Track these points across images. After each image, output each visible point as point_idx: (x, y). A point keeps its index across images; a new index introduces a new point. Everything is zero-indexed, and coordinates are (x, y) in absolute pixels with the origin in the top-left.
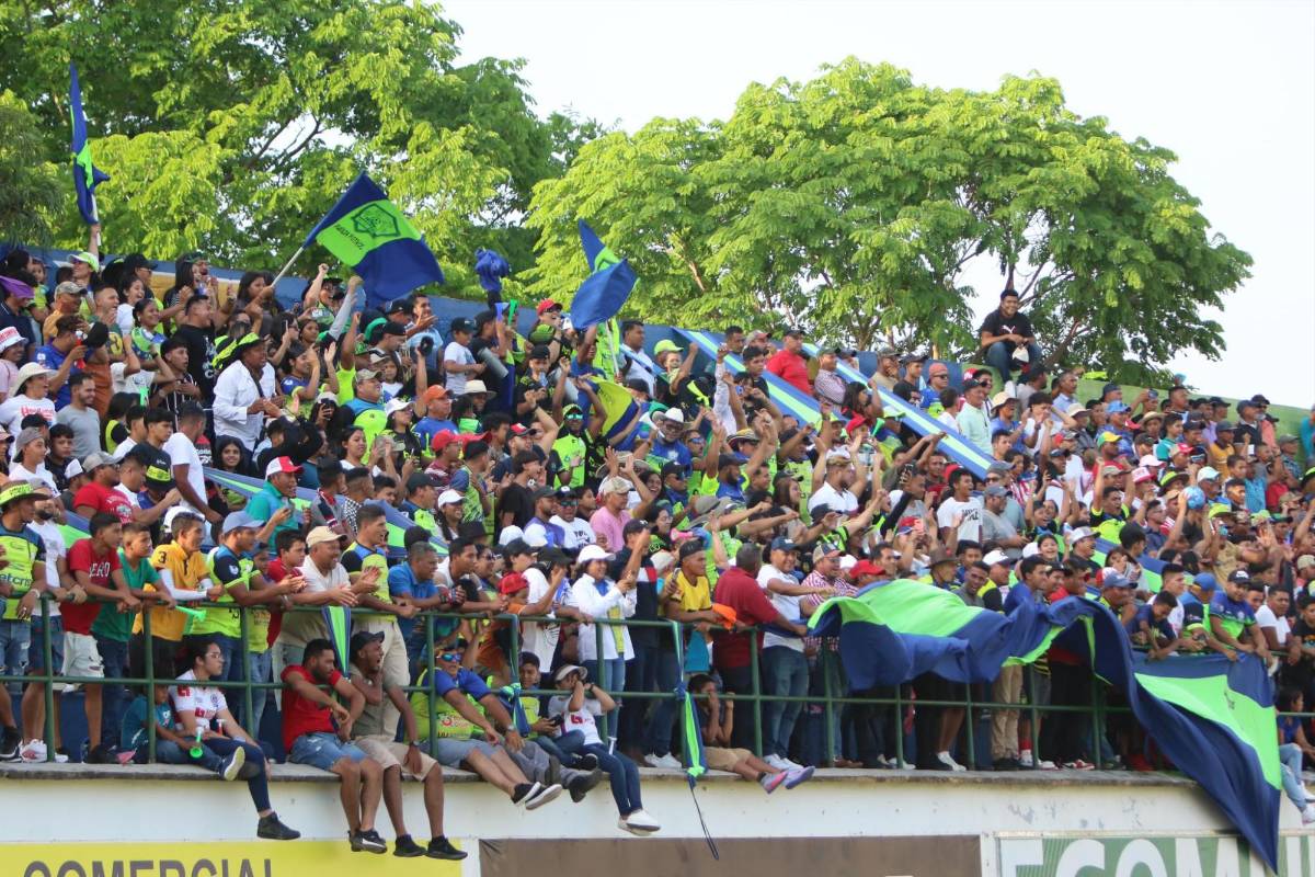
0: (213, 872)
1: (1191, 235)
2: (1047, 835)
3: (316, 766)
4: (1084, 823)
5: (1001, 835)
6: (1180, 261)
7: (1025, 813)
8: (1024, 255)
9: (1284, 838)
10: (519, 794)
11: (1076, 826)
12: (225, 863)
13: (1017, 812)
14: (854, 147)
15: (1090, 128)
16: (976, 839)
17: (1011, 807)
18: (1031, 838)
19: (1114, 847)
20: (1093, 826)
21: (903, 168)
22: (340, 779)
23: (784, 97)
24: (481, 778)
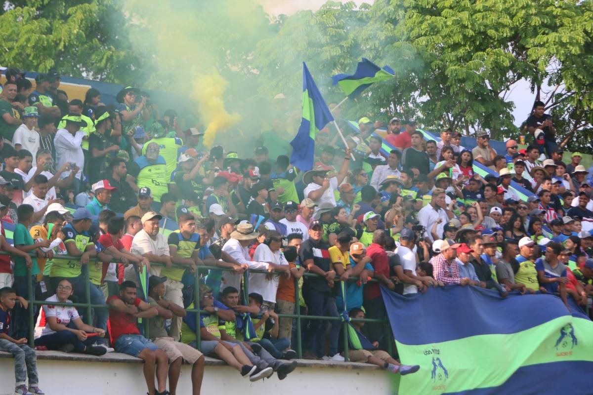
3: (129, 354)
8: (546, 81)
10: (245, 370)
14: (446, 18)
15: (584, 6)
21: (475, 31)
22: (144, 362)
24: (225, 363)
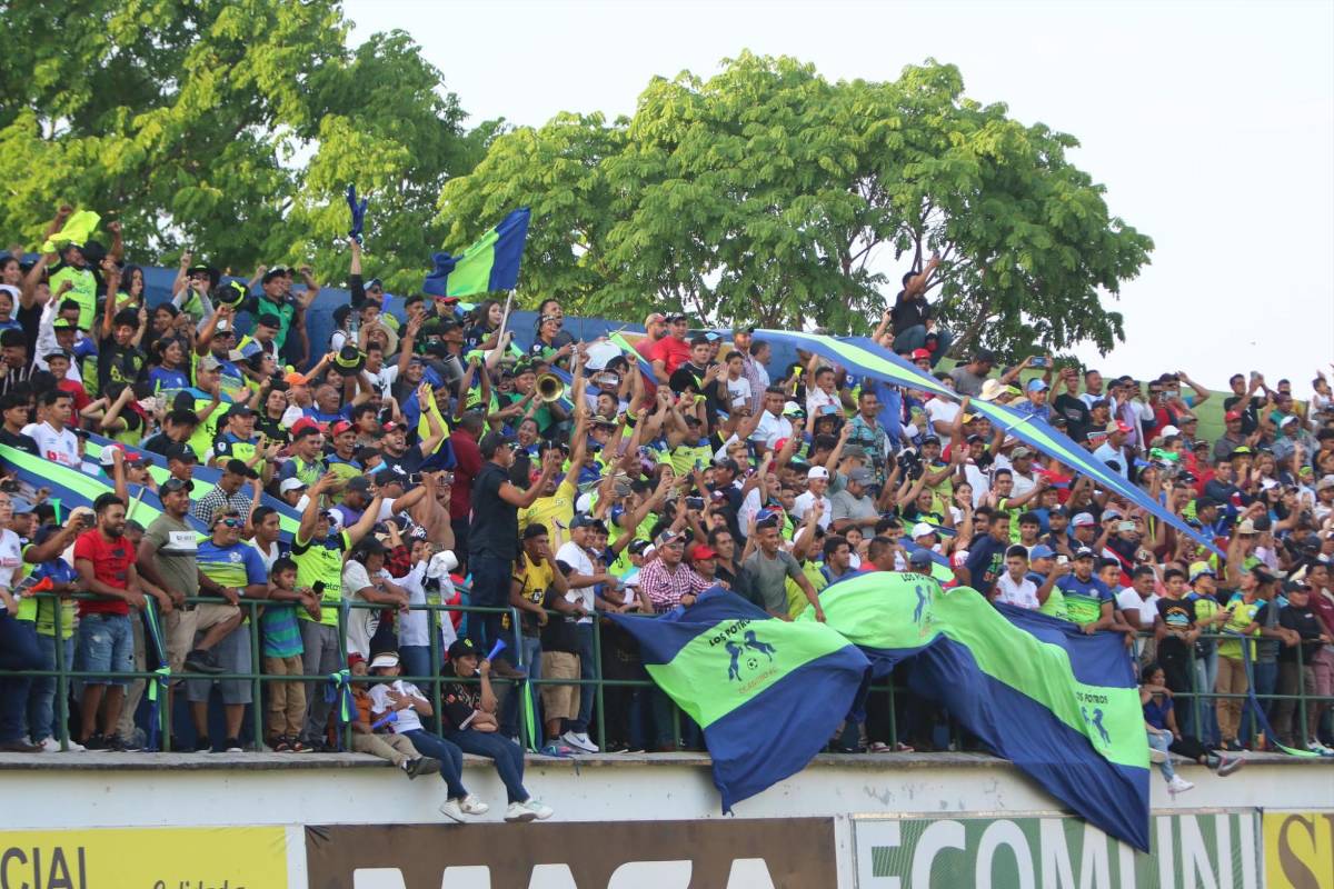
0: (24, 860)
1: (1088, 218)
2: (905, 816)
4: (944, 804)
5: (856, 817)
6: (1077, 245)
7: (881, 794)
9: (1155, 818)
11: (936, 808)
12: (36, 851)
13: (873, 794)
15: (990, 114)
16: (831, 820)
17: (866, 789)
18: (889, 820)
19: (975, 828)
20: (953, 808)
21: (795, 159)
23: (688, 90)
